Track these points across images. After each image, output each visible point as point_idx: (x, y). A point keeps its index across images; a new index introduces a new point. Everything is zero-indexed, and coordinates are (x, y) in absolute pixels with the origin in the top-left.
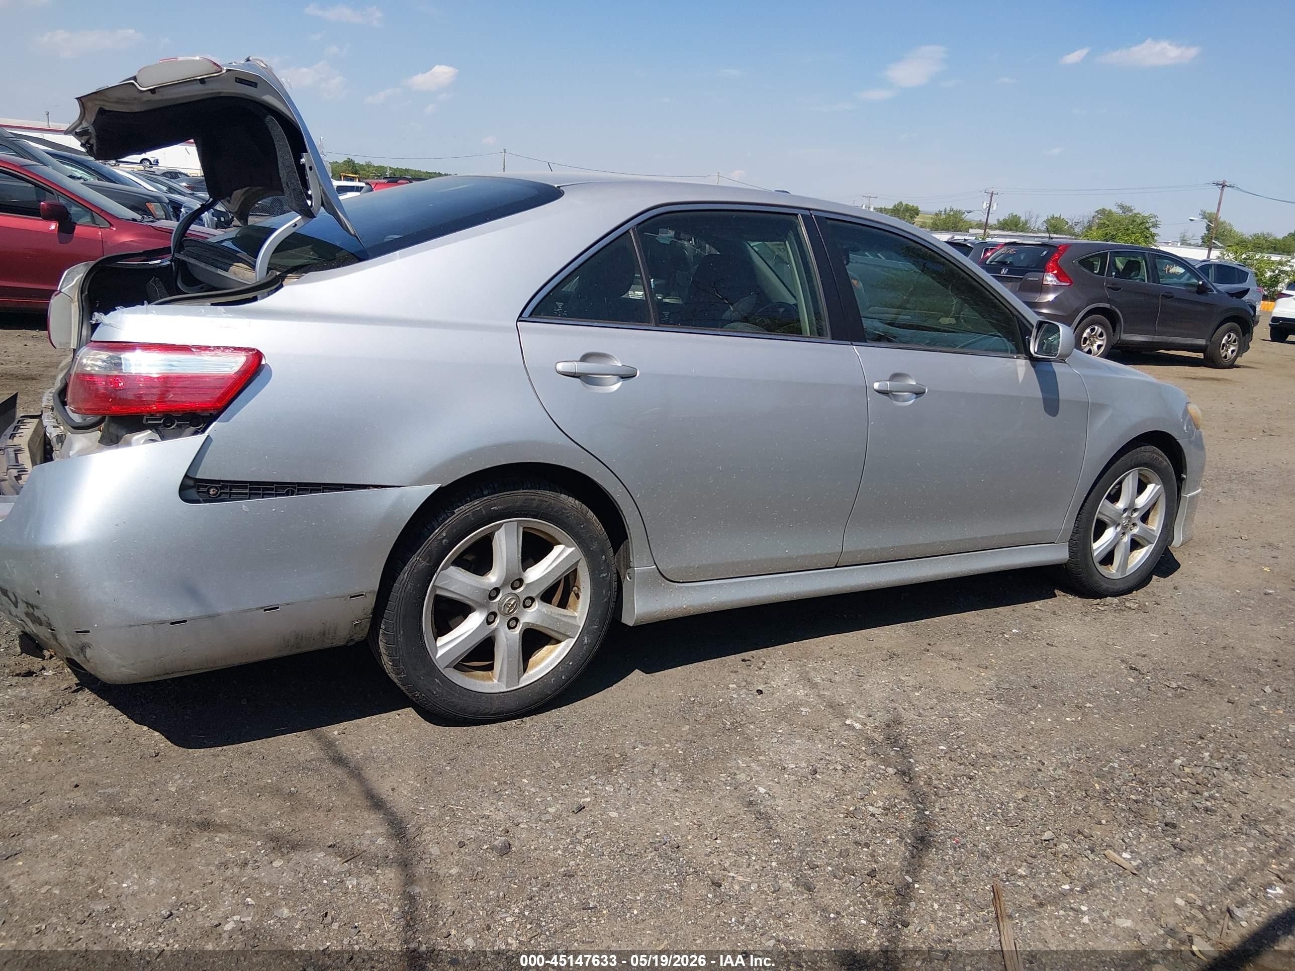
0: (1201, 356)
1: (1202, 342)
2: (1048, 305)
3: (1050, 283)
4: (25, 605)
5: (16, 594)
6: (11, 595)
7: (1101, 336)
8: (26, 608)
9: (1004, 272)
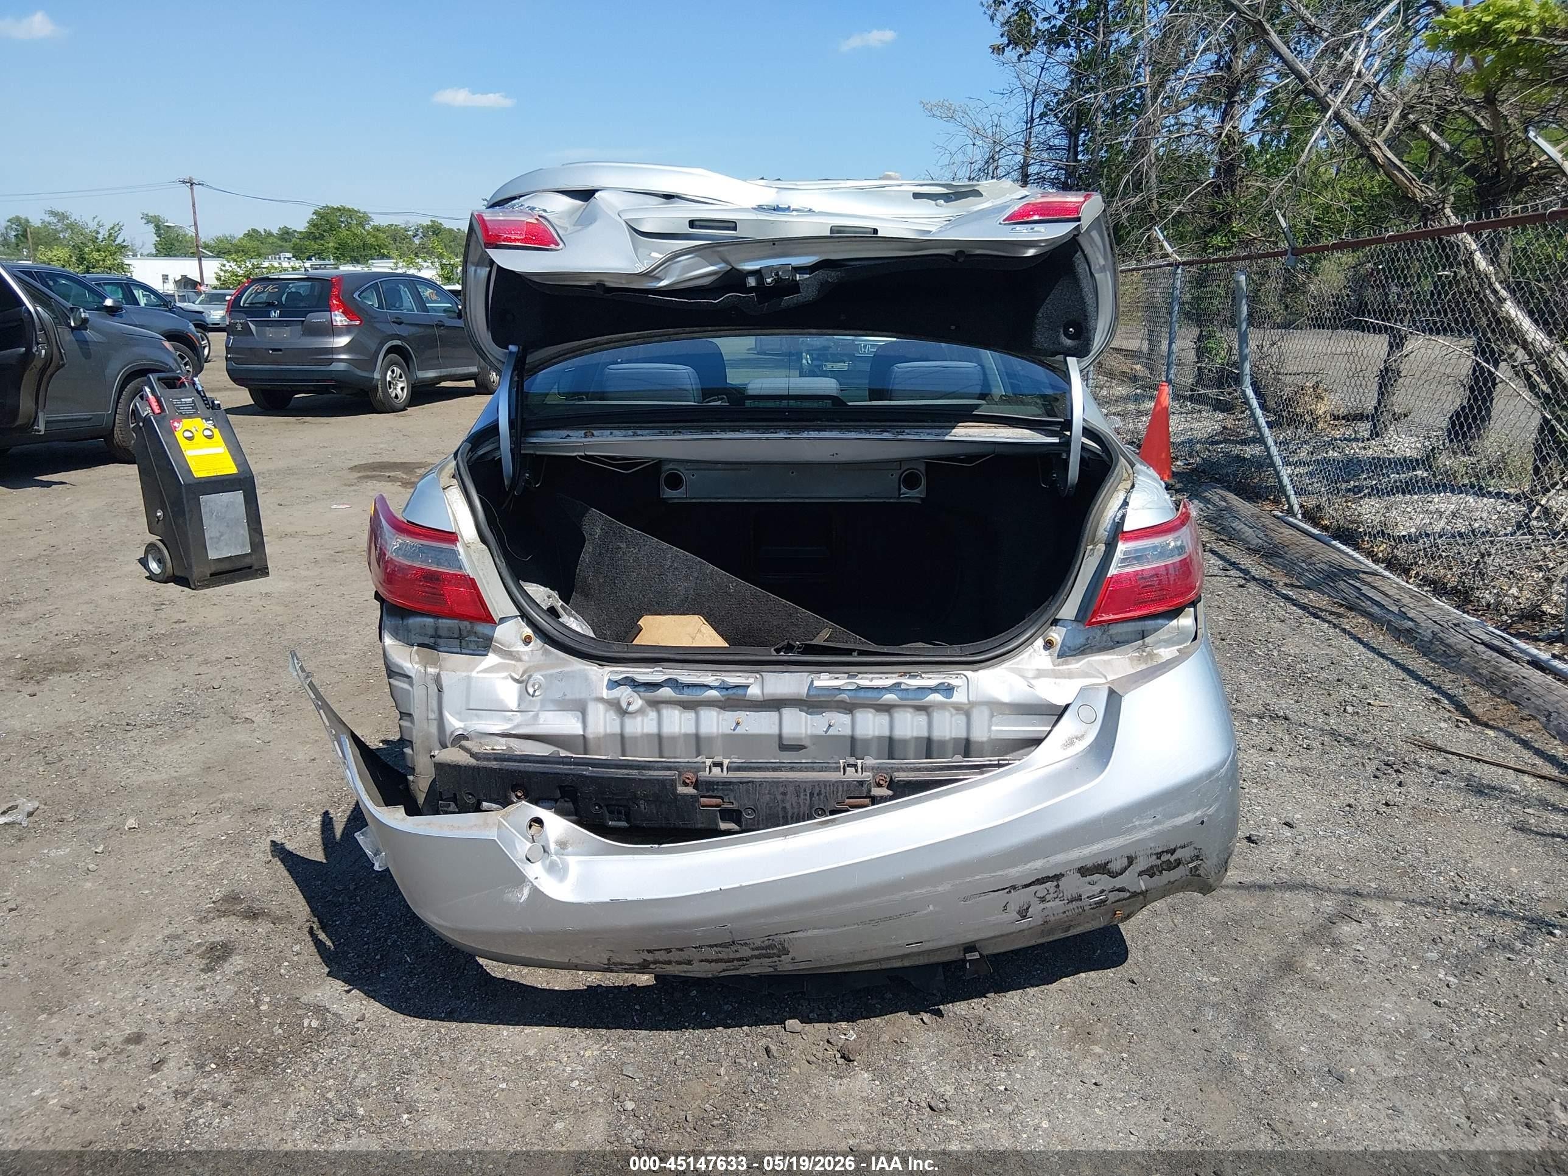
0: (471, 383)
1: (474, 369)
2: (347, 348)
3: (339, 324)
4: (1154, 857)
5: (1138, 854)
6: (1119, 862)
7: (401, 377)
8: (1153, 861)
9: (274, 315)
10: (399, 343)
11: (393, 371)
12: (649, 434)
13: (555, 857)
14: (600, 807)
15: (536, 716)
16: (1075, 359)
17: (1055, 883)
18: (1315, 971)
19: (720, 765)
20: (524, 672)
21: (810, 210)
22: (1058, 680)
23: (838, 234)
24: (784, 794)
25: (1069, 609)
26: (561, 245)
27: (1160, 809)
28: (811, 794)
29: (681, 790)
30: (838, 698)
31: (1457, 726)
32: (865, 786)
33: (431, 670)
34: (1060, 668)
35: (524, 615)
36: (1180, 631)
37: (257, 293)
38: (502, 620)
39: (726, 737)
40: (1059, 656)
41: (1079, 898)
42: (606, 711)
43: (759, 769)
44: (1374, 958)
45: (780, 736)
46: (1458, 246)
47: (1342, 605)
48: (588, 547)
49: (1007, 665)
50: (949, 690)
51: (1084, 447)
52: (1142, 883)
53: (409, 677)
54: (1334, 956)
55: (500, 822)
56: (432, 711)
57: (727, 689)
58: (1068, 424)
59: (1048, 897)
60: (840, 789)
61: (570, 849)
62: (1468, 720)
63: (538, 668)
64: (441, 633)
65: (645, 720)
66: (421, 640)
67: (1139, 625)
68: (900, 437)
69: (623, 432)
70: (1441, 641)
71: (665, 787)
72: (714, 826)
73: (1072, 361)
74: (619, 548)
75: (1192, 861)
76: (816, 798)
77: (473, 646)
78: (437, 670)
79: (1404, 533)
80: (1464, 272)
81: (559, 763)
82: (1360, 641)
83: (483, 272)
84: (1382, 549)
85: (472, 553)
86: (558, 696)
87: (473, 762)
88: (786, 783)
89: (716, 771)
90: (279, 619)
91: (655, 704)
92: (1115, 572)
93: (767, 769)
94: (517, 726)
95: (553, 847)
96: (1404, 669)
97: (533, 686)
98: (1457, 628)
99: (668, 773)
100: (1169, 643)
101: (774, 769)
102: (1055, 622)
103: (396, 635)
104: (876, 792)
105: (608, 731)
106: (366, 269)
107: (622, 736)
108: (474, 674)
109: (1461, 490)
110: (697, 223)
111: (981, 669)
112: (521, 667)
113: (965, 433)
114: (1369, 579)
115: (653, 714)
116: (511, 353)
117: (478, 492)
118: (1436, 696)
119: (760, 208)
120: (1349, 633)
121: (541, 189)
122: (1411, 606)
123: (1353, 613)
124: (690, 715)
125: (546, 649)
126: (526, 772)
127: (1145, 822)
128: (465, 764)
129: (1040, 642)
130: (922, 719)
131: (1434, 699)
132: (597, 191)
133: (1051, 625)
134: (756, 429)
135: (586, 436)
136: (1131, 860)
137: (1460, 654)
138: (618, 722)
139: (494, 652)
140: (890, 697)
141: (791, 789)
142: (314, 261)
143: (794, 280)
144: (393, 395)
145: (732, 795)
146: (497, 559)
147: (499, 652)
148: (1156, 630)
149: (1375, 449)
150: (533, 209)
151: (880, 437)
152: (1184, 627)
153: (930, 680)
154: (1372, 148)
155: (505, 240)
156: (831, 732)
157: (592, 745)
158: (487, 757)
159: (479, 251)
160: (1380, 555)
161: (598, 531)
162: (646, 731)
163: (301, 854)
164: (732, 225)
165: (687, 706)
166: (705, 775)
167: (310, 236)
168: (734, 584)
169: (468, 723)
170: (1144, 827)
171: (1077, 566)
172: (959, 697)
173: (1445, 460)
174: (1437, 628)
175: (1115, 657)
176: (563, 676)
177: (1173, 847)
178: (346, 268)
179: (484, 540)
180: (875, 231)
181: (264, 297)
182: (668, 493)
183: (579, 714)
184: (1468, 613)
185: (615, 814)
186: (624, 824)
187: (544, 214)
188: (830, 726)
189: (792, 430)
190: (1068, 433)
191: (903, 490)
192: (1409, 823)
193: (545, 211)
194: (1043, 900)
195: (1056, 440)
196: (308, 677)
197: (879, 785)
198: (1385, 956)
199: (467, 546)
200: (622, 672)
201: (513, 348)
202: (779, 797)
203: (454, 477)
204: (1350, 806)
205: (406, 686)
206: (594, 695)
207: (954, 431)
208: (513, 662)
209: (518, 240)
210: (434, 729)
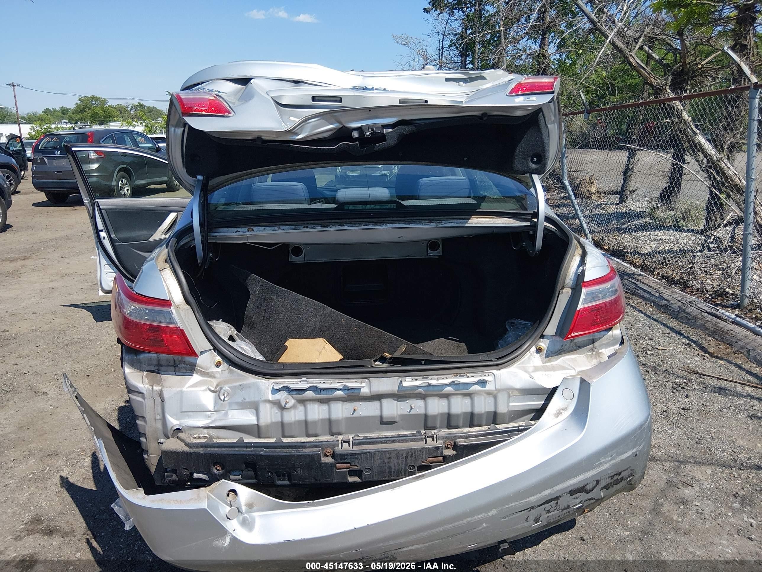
1: (166, 179)
2: (96, 170)
3: (93, 157)
4: (610, 478)
5: (602, 478)
6: (591, 484)
7: (126, 184)
8: (610, 481)
9: (58, 153)
10: (124, 166)
11: (122, 181)
12: (289, 229)
13: (246, 515)
14: (271, 473)
15: (226, 414)
16: (536, 175)
17: (556, 502)
18: (679, 522)
19: (348, 442)
20: (217, 385)
21: (385, 89)
22: (547, 373)
23: (404, 104)
24: (390, 458)
25: (551, 329)
26: (233, 114)
27: (614, 451)
28: (407, 457)
29: (324, 460)
30: (416, 392)
31: (704, 359)
32: (440, 450)
33: (157, 388)
34: (547, 364)
35: (215, 349)
36: (614, 338)
37: (48, 142)
38: (202, 353)
39: (348, 419)
40: (546, 357)
41: (568, 507)
42: (272, 408)
43: (373, 443)
44: (707, 510)
45: (381, 417)
46: (674, 107)
47: (628, 293)
48: (252, 299)
49: (516, 365)
50: (483, 383)
51: (545, 228)
52: (602, 494)
53: (142, 393)
54: (686, 511)
55: (208, 495)
56: (158, 414)
57: (348, 390)
58: (536, 215)
59: (551, 510)
60: (424, 453)
61: (255, 508)
62: (708, 355)
63: (226, 382)
64: (162, 363)
65: (297, 412)
66: (149, 368)
67: (590, 337)
68: (441, 226)
69: (272, 228)
70: (684, 311)
71: (314, 460)
72: (345, 481)
73: (535, 177)
74: (272, 299)
75: (629, 477)
76: (409, 460)
77: (183, 370)
78: (160, 388)
79: (646, 252)
80: (677, 120)
81: (243, 447)
82: (642, 312)
83: (180, 131)
84: (638, 260)
85: (181, 312)
86: (240, 399)
87: (186, 449)
88: (390, 452)
89: (345, 445)
90: (62, 327)
91: (302, 402)
92: (582, 307)
93: (377, 443)
94: (215, 421)
95: (244, 508)
96: (669, 327)
97: (224, 395)
98: (691, 304)
99: (315, 450)
100: (608, 345)
101: (382, 443)
102: (542, 336)
103: (132, 365)
104: (447, 452)
105: (273, 421)
106: (106, 127)
107: (282, 424)
108: (185, 389)
109: (669, 228)
110: (317, 98)
111: (502, 368)
112: (215, 382)
113: (476, 221)
114: (639, 278)
115: (301, 408)
116: (199, 180)
117: (182, 268)
118: (688, 342)
119: (354, 88)
120: (636, 308)
121: (215, 78)
122: (665, 292)
123: (635, 297)
124: (325, 407)
125: (231, 370)
126: (222, 455)
127: (607, 459)
128: (182, 451)
129: (533, 349)
130: (467, 400)
131: (688, 344)
132: (251, 79)
133: (540, 338)
134: (354, 224)
135: (249, 231)
136: (598, 482)
137: (695, 318)
138: (279, 414)
139: (197, 373)
140: (449, 389)
141: (394, 455)
142: (79, 124)
143: (383, 133)
144: (123, 193)
145: (356, 461)
146: (197, 314)
147: (200, 373)
148: (600, 338)
149: (623, 209)
150: (211, 91)
151: (428, 226)
152: (615, 335)
153: (472, 378)
154: (630, 58)
155: (196, 110)
156: (413, 412)
157: (263, 431)
158: (196, 445)
159: (177, 117)
160: (638, 264)
161: (258, 289)
162: (297, 419)
163: (79, 484)
164: (339, 99)
165: (322, 401)
166: (338, 449)
167: (76, 112)
168: (344, 319)
169: (182, 421)
170: (605, 463)
171: (554, 303)
172: (489, 387)
173: (660, 214)
174: (680, 304)
175: (577, 356)
176: (242, 387)
177: (620, 471)
178: (97, 127)
179: (188, 302)
180: (426, 101)
181: (52, 144)
182: (294, 259)
183: (254, 411)
184: (688, 293)
185: (281, 475)
186: (287, 482)
187: (218, 94)
188: (412, 408)
189: (376, 223)
190: (535, 220)
191: (430, 251)
192: (698, 420)
193: (219, 92)
194: (548, 511)
195: (528, 224)
196: (74, 391)
197: (447, 448)
198: (713, 508)
199: (177, 307)
200: (281, 383)
201: (200, 177)
202: (386, 461)
203: (166, 261)
204: (665, 411)
205: (140, 399)
206: (264, 399)
207: (470, 220)
208: (210, 379)
209: (204, 111)
210: (159, 426)
